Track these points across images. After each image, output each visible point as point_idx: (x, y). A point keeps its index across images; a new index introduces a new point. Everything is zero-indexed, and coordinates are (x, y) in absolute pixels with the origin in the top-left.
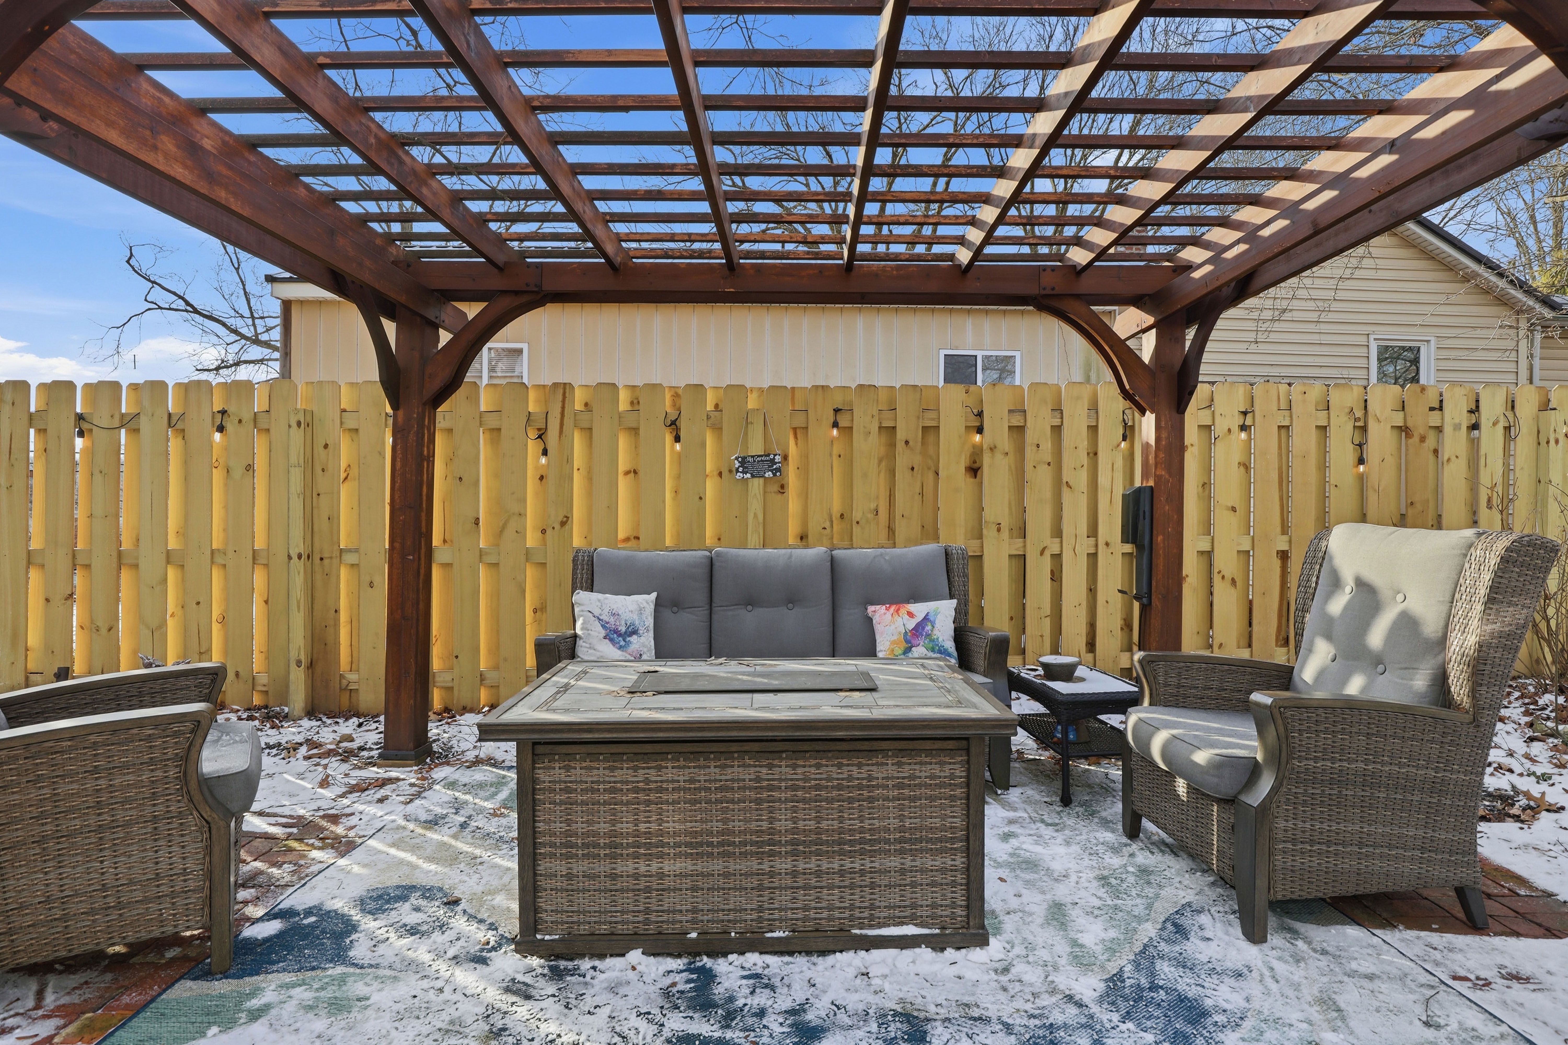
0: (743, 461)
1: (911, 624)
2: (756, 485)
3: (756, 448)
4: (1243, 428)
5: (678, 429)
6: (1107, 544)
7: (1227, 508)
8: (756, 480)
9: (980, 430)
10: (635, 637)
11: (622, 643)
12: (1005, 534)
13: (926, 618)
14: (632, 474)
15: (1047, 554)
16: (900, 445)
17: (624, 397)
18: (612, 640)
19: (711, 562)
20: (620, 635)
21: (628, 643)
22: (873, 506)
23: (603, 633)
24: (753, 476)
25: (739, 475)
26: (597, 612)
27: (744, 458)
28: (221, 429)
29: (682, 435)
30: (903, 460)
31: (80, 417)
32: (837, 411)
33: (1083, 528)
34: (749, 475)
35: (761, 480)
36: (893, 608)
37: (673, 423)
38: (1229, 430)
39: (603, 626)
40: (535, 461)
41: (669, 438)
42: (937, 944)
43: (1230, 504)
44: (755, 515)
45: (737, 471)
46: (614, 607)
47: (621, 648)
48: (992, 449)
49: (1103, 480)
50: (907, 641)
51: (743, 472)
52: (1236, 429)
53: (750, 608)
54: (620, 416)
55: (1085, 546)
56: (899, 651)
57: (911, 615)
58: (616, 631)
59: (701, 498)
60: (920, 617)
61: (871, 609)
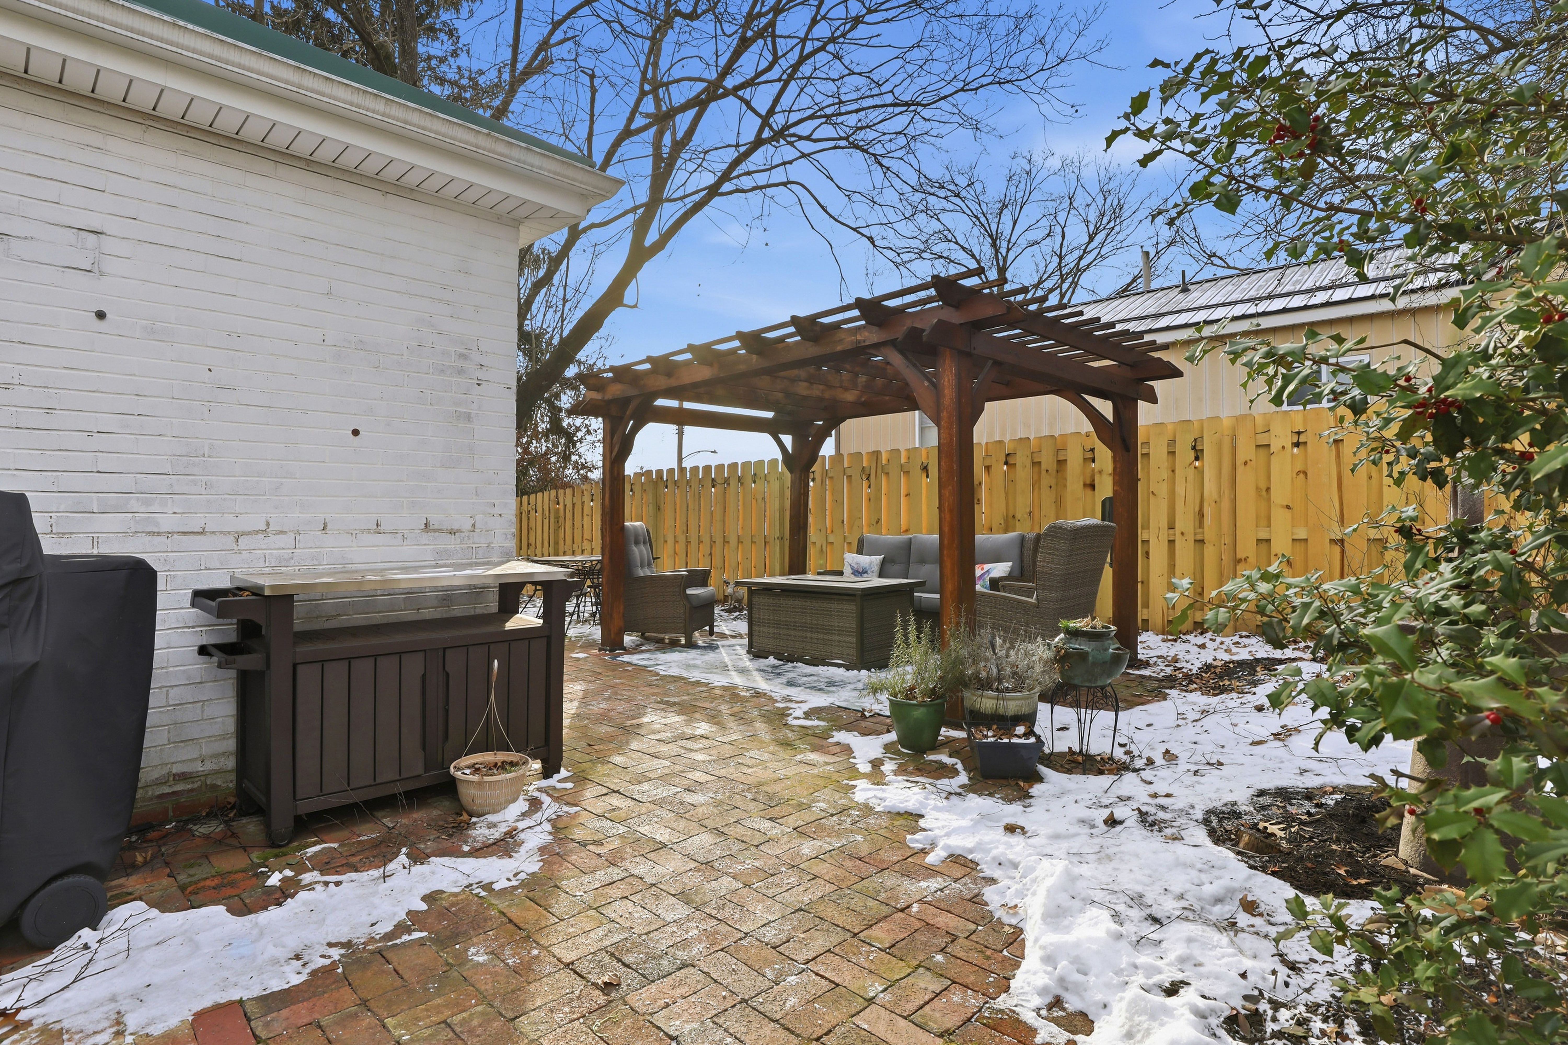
4: (1297, 445)
6: (1182, 534)
7: (1282, 507)
9: (1094, 461)
14: (908, 496)
16: (1044, 473)
17: (903, 455)
28: (754, 482)
30: (1045, 481)
31: (713, 480)
32: (1008, 455)
33: (1164, 524)
37: (925, 468)
38: (1283, 447)
40: (866, 491)
41: (924, 475)
43: (1285, 503)
48: (1100, 472)
49: (1180, 490)
52: (1289, 445)
54: (902, 466)
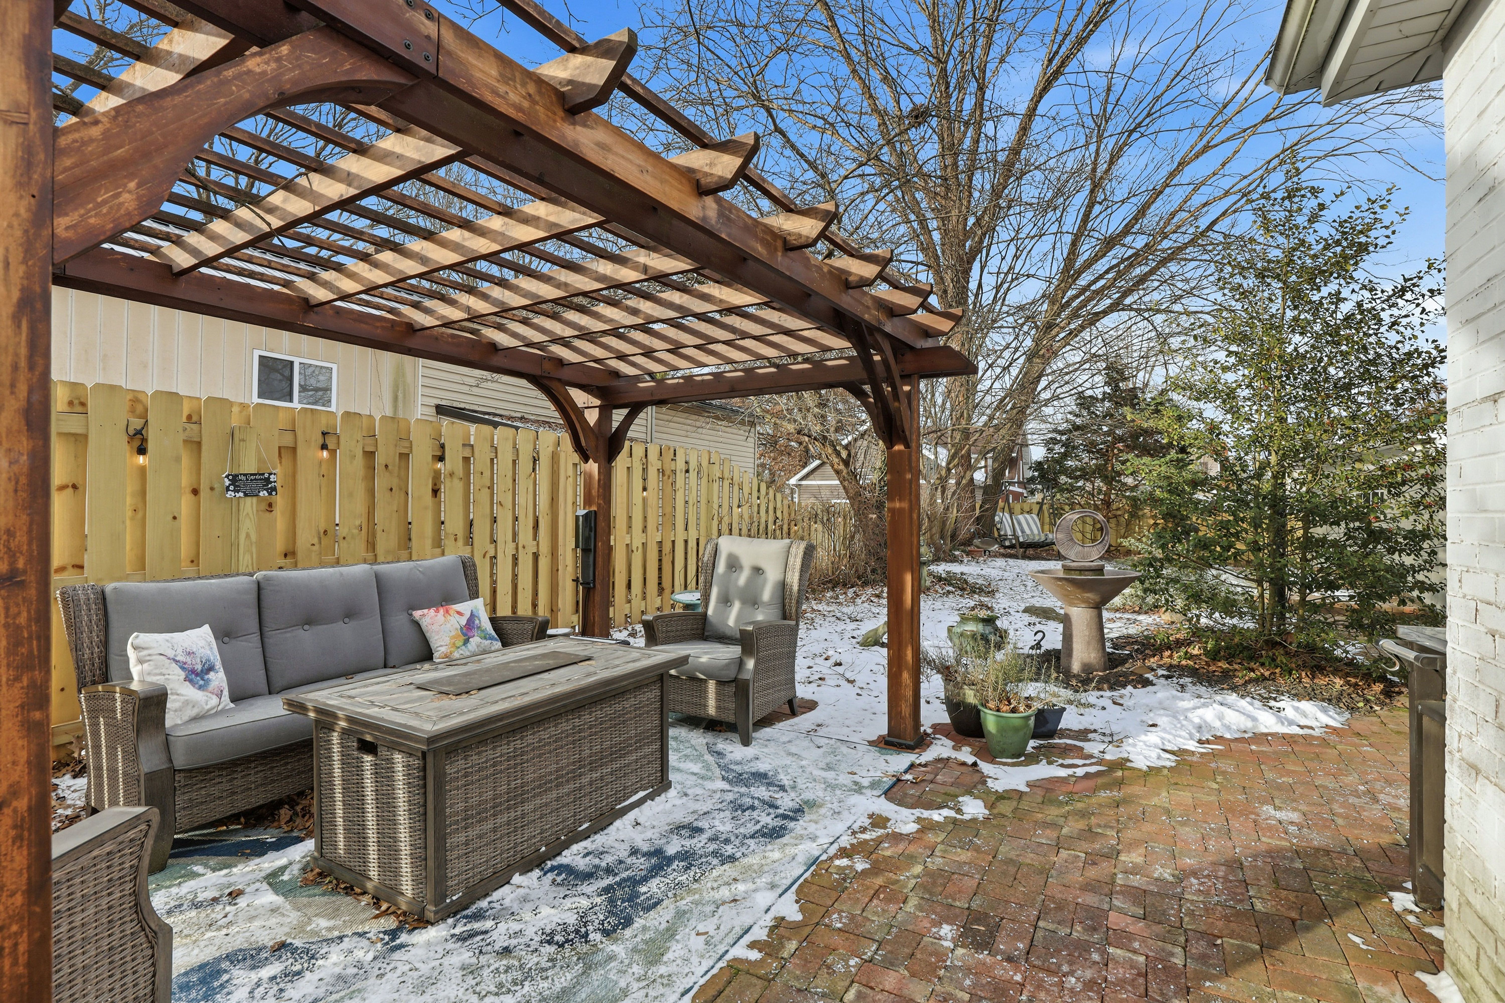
0: (234, 479)
1: (463, 621)
2: (249, 505)
3: (249, 466)
5: (144, 440)
6: (524, 547)
8: (249, 500)
9: (441, 459)
10: (212, 673)
11: (201, 682)
12: (460, 543)
13: (472, 615)
14: (70, 490)
15: (488, 556)
16: (380, 469)
17: (60, 395)
18: (191, 681)
19: (259, 587)
20: (197, 675)
21: (207, 682)
22: (358, 523)
23: (183, 675)
24: (246, 495)
25: (230, 494)
26: (171, 653)
27: (235, 476)
29: (151, 446)
30: (381, 482)
32: (324, 434)
34: (241, 494)
35: (255, 499)
36: (442, 611)
37: (139, 432)
39: (183, 668)
41: (129, 450)
42: (651, 797)
44: (248, 536)
45: (228, 489)
46: (185, 645)
47: (200, 688)
48: (451, 475)
50: (464, 635)
51: (235, 491)
53: (306, 627)
55: (510, 549)
56: (459, 643)
57: (459, 613)
58: (193, 671)
59: (175, 518)
60: (468, 615)
61: (417, 614)
